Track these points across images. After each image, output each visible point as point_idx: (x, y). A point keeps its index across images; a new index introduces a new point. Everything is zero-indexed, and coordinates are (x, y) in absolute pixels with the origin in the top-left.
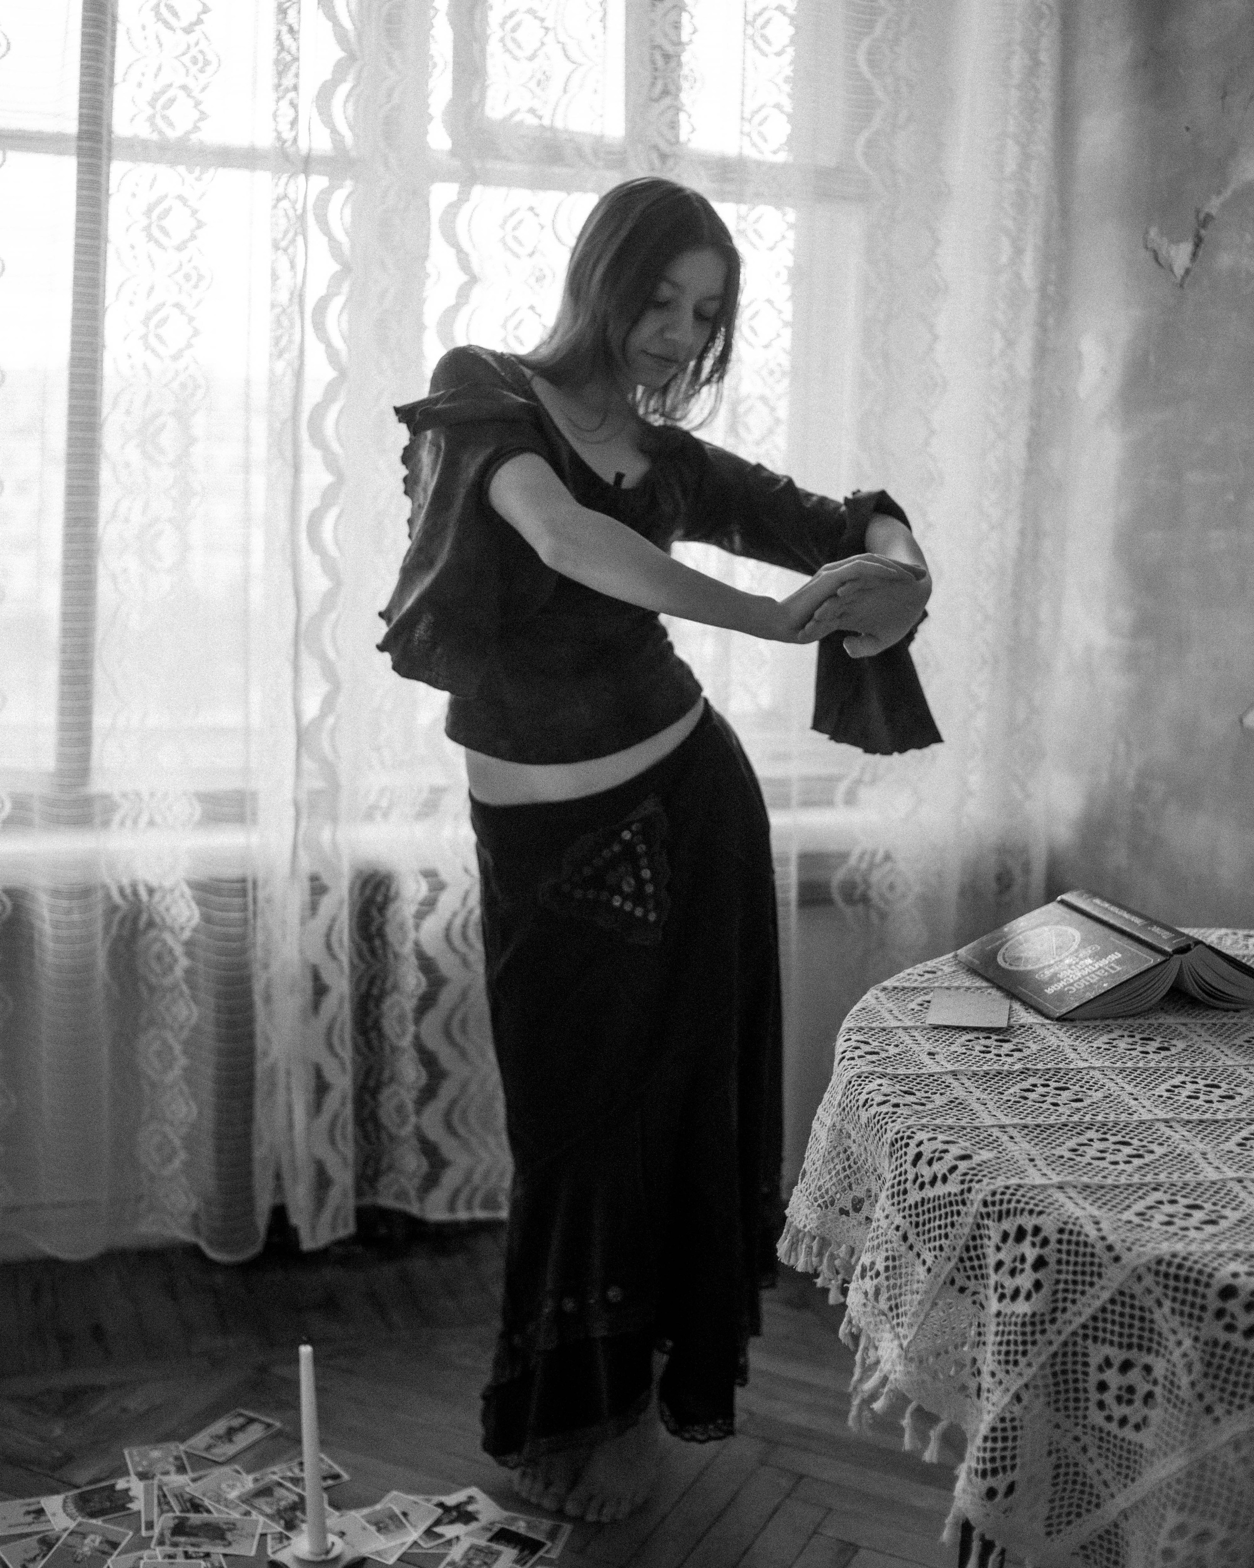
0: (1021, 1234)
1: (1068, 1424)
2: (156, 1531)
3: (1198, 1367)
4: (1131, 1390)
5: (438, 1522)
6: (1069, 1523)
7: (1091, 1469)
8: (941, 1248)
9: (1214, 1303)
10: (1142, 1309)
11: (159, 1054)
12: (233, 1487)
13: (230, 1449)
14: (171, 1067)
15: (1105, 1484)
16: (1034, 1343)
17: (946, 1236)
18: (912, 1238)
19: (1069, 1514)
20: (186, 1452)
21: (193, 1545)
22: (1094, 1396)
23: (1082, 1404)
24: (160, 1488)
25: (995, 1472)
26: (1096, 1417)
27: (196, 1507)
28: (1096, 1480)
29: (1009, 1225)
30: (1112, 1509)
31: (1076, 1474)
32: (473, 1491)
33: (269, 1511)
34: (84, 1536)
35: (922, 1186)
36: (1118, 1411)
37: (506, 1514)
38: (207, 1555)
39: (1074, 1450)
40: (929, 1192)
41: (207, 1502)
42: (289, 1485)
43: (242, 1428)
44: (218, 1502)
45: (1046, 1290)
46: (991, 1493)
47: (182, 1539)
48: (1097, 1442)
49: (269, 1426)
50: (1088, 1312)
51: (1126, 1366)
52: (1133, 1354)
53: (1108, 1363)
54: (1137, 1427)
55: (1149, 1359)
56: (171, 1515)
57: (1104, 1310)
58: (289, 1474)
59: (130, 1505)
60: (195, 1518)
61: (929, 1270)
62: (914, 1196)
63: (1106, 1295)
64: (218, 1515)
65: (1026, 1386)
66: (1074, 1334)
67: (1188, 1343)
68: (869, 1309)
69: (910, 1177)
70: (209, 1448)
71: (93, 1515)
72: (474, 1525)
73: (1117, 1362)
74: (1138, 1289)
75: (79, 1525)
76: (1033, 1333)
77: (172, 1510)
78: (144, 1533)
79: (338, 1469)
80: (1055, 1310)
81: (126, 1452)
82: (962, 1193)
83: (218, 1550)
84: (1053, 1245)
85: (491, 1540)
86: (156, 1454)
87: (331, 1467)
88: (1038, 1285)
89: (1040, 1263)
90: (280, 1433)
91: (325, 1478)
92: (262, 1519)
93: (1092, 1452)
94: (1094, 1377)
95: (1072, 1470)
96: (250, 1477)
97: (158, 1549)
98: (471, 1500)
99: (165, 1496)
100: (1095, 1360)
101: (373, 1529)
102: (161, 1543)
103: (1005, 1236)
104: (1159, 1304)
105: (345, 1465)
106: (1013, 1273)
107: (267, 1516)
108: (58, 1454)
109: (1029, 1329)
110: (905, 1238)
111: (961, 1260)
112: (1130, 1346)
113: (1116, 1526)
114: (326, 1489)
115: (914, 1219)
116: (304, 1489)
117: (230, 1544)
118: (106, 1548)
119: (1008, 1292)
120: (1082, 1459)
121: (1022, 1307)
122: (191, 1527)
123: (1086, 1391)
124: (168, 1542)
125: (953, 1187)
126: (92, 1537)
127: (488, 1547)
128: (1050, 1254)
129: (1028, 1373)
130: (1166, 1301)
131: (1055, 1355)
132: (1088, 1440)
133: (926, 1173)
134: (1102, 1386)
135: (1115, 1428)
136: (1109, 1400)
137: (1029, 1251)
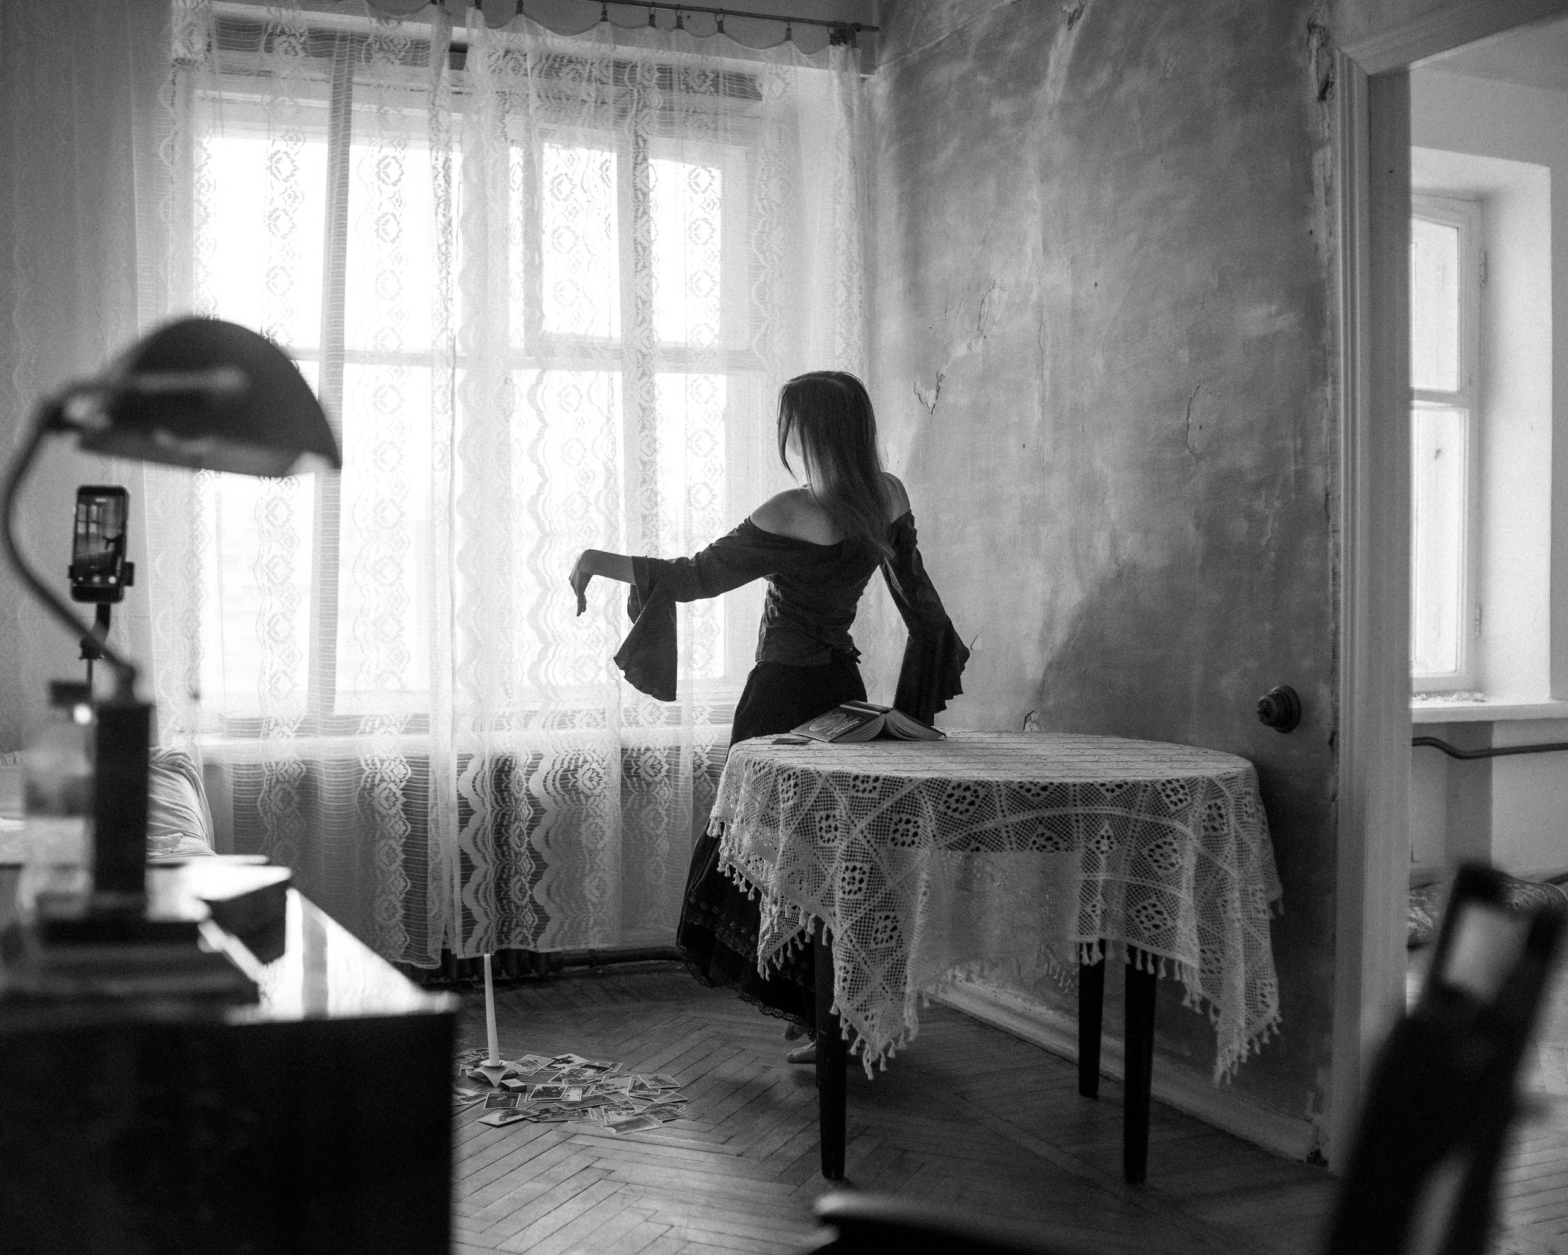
0: (789, 777)
3: (848, 807)
4: (830, 826)
9: (851, 783)
10: (830, 793)
16: (796, 814)
17: (765, 788)
22: (819, 834)
23: (815, 839)
26: (821, 843)
29: (785, 776)
30: (829, 879)
36: (826, 836)
40: (759, 775)
45: (798, 794)
50: (813, 799)
51: (828, 817)
52: (829, 812)
54: (833, 841)
55: (834, 812)
57: (818, 797)
61: (760, 802)
63: (818, 791)
66: (809, 810)
67: (844, 799)
72: (572, 1064)
73: (824, 817)
74: (828, 785)
80: (801, 801)
84: (800, 777)
85: (582, 1067)
88: (795, 793)
89: (796, 785)
94: (818, 826)
98: (571, 1057)
100: (817, 818)
103: (784, 779)
104: (835, 789)
106: (787, 792)
109: (794, 809)
112: (828, 809)
115: (754, 786)
119: (786, 799)
120: (818, 863)
121: (791, 803)
123: (816, 833)
125: (766, 769)
128: (799, 781)
129: (794, 827)
130: (837, 787)
131: (803, 819)
132: (819, 854)
133: (757, 768)
134: (821, 828)
135: (826, 845)
136: (823, 833)
137: (792, 782)
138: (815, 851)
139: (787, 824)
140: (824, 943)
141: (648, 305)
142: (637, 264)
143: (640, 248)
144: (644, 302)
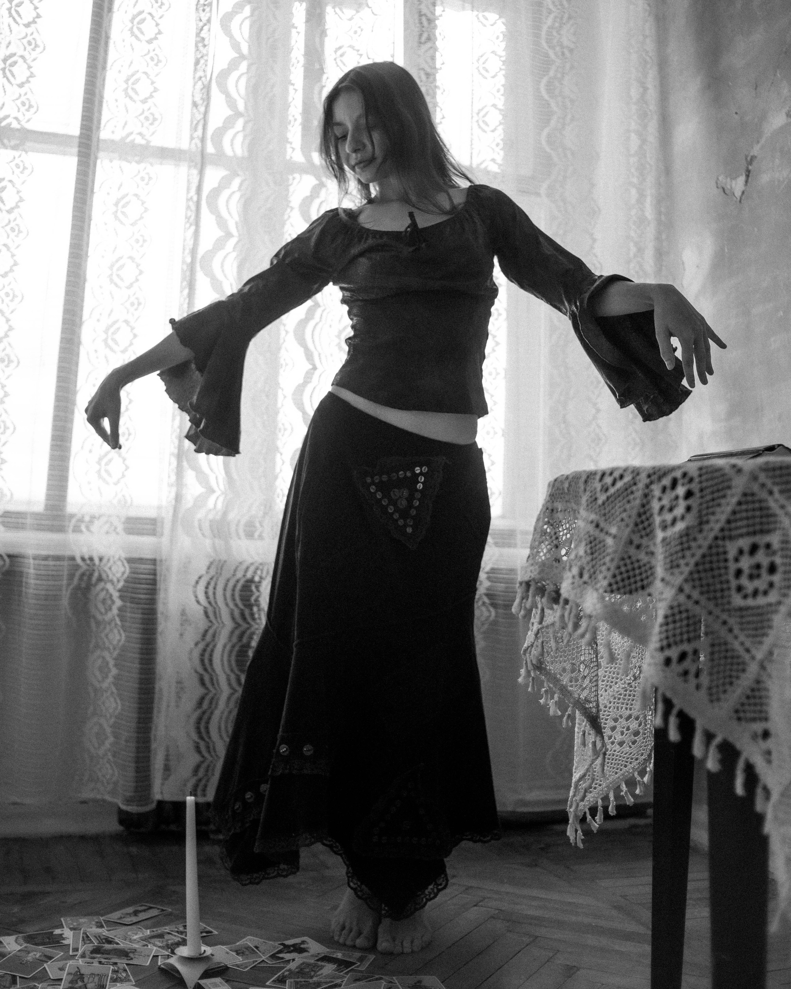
0: (674, 483)
1: (717, 611)
2: (80, 952)
4: (758, 566)
5: (280, 952)
6: (725, 692)
7: (736, 645)
8: (622, 520)
10: (760, 501)
11: (100, 669)
12: (136, 934)
13: (134, 919)
14: (107, 677)
15: (748, 651)
16: (689, 548)
17: (625, 510)
18: (602, 525)
19: (724, 684)
20: (104, 920)
21: (105, 959)
22: (734, 583)
23: (726, 593)
24: (85, 933)
25: (669, 646)
26: (737, 601)
27: (109, 941)
28: (741, 650)
29: (666, 481)
30: (753, 668)
31: (727, 651)
32: (305, 938)
33: (160, 944)
34: (29, 953)
35: (607, 490)
36: (751, 587)
37: (328, 950)
38: (116, 964)
39: (723, 632)
40: (612, 490)
41: (117, 940)
42: (176, 934)
43: (144, 911)
44: (125, 940)
45: (694, 511)
46: (668, 662)
47: (99, 956)
48: (738, 620)
49: (163, 910)
50: (723, 518)
51: (754, 549)
52: (757, 538)
53: (741, 552)
54: (765, 593)
55: (768, 538)
56: (92, 945)
57: (734, 513)
58: (176, 930)
59: (63, 942)
60: (107, 946)
61: (615, 537)
62: (602, 498)
63: (734, 500)
64: (123, 945)
65: (686, 580)
66: (716, 538)
68: (576, 584)
69: (599, 489)
70: (121, 918)
71: (36, 944)
72: (305, 954)
73: (746, 549)
74: (755, 488)
75: (26, 947)
76: (688, 541)
77: (92, 942)
78: (71, 953)
79: (209, 929)
80: (701, 523)
81: (62, 919)
82: (633, 478)
83: (122, 962)
84: (697, 480)
85: (318, 960)
86: (82, 920)
87: (205, 928)
88: (688, 509)
89: (689, 494)
90: (171, 914)
91: (201, 933)
92: (155, 948)
93: (736, 631)
94: (733, 567)
95: (723, 648)
96: (148, 931)
97: (80, 960)
98: (303, 942)
99: (88, 937)
100: (732, 553)
101: (234, 954)
102: (83, 956)
103: (664, 489)
104: (771, 493)
105: (216, 928)
106: (671, 510)
107: (159, 947)
108: (14, 920)
109: (684, 539)
110: (597, 526)
111: (636, 525)
112: (754, 533)
113: (758, 682)
114: (202, 937)
115: (603, 512)
116: (186, 936)
117: (132, 959)
118: (44, 959)
119: (669, 522)
120: (729, 638)
121: (680, 526)
122: (105, 950)
123: (728, 582)
124: (87, 956)
125: (627, 479)
126: (35, 953)
127: (314, 963)
128: (695, 487)
129: (686, 570)
130: (776, 489)
131: (704, 556)
132: (732, 621)
133: (608, 480)
134: (739, 573)
135: (750, 602)
136: (744, 581)
137: (681, 491)
138: (724, 616)
139: (673, 566)
140: (739, 790)
141: (431, 78)
142: (421, 35)
143: (424, 19)
144: (428, 75)
